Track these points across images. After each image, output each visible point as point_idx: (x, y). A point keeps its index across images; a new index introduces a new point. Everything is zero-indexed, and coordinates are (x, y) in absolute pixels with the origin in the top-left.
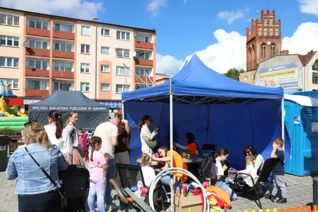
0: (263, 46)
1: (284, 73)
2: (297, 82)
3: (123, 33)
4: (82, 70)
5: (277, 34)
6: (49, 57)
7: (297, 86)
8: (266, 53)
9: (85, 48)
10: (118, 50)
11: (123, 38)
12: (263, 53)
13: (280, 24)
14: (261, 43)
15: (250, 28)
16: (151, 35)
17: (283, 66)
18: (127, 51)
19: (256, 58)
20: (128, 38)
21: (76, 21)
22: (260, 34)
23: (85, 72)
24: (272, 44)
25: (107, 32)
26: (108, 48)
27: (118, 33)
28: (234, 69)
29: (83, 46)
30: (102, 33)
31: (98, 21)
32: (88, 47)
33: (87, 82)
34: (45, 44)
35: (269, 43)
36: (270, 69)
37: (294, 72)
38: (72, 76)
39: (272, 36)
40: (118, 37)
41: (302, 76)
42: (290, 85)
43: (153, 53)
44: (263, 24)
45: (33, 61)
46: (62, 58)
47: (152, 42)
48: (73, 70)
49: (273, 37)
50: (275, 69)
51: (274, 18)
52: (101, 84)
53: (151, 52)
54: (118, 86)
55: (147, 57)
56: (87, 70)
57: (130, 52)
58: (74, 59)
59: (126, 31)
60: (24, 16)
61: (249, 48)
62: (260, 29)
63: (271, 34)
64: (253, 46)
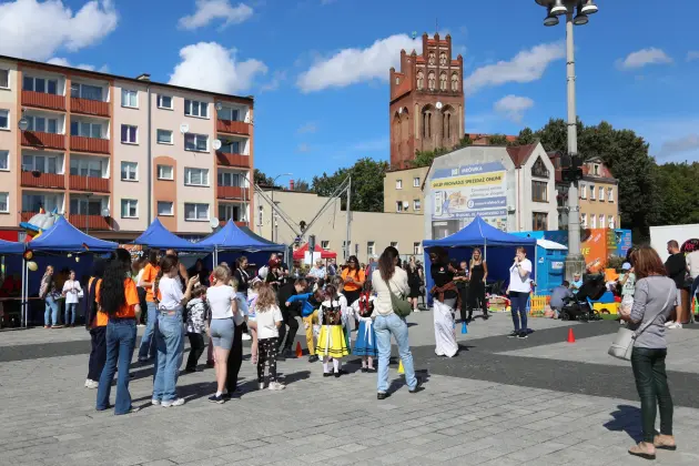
0: (427, 112)
1: (480, 181)
2: (504, 198)
3: (196, 104)
4: (123, 175)
5: (455, 87)
6: (64, 149)
7: (505, 205)
8: (434, 127)
9: (128, 132)
10: (188, 136)
11: (195, 112)
12: (427, 126)
13: (461, 65)
14: (423, 104)
15: (398, 70)
16: (244, 107)
17: (478, 166)
18: (202, 139)
19: (412, 137)
20: (204, 113)
21: (111, 79)
22: (420, 85)
23: (128, 178)
24: (446, 108)
25: (167, 101)
26: (168, 133)
27: (187, 103)
28: (368, 161)
29: (124, 128)
30: (158, 104)
31: (152, 79)
32: (133, 129)
33: (134, 198)
34: (53, 124)
35: (439, 105)
36: (454, 172)
37: (499, 178)
38: (105, 187)
39: (446, 91)
40: (187, 112)
41: (514, 187)
42: (492, 203)
43: (248, 143)
44: (427, 64)
45: (32, 157)
46: (88, 151)
47: (246, 121)
48: (106, 176)
49: (447, 93)
50: (463, 171)
51: (449, 52)
52: (159, 202)
53: (245, 140)
54: (189, 207)
55: (237, 151)
56: (132, 175)
57: (208, 141)
58: (108, 153)
59: (200, 99)
60: (18, 70)
61: (397, 114)
62: (421, 75)
63: (444, 87)
64: (406, 110)
